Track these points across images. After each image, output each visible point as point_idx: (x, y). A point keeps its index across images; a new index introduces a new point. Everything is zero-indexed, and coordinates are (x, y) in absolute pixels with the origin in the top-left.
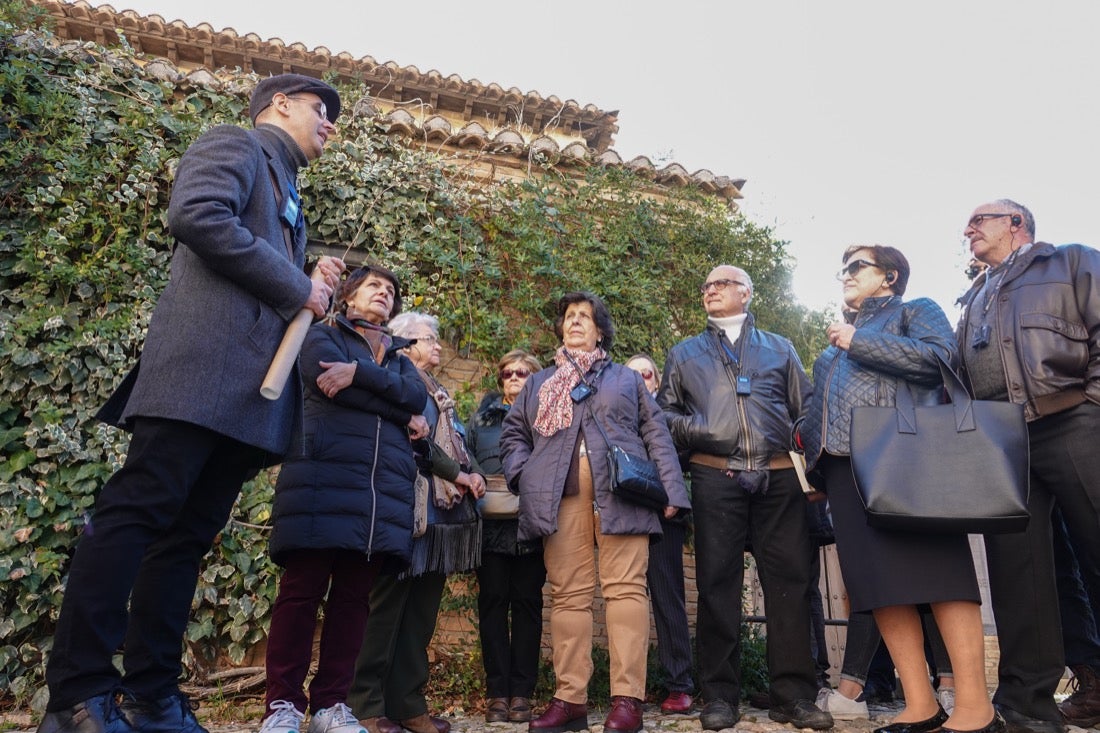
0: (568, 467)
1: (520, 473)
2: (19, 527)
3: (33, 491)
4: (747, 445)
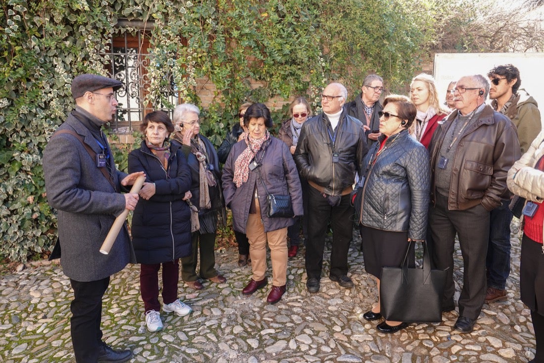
0: (250, 203)
1: (231, 202)
2: (28, 196)
3: (27, 178)
4: (333, 185)
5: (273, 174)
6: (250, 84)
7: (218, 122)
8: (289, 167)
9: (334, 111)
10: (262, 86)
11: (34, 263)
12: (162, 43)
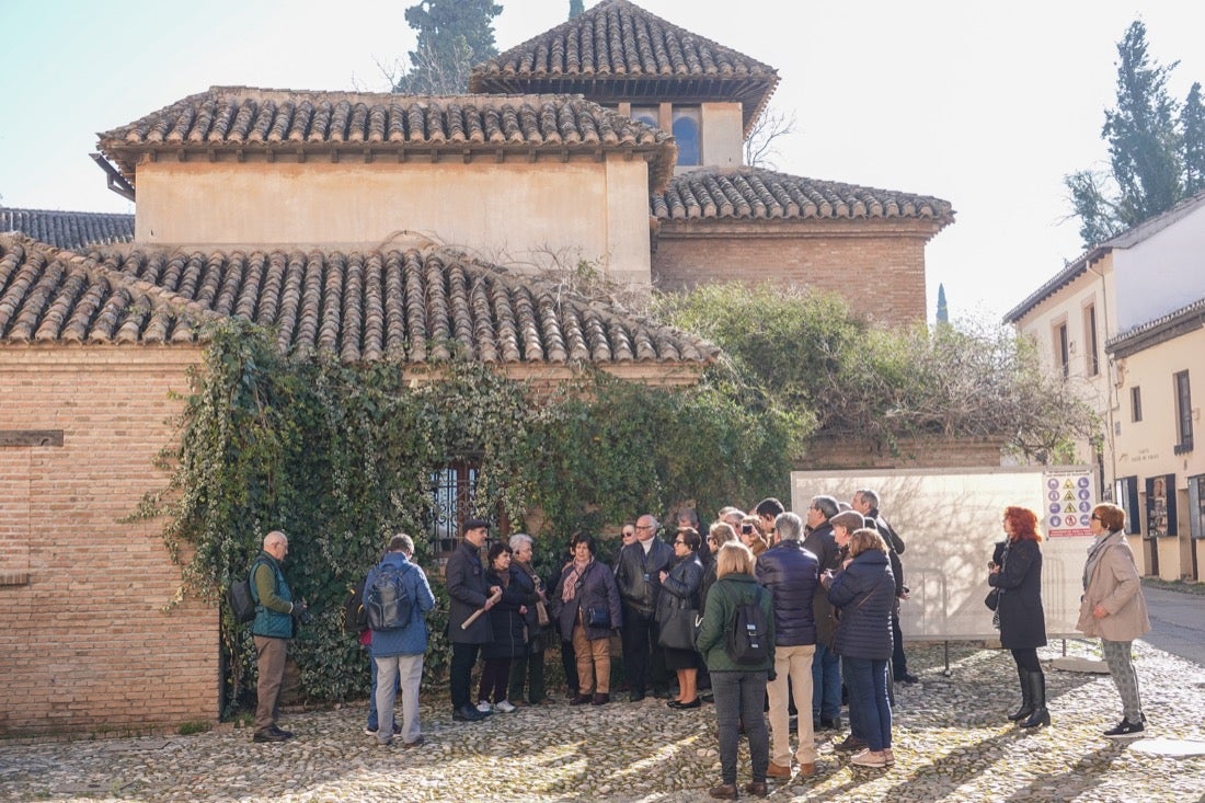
4: (646, 602)
5: (595, 591)
6: (583, 508)
7: (547, 551)
8: (608, 586)
9: (647, 538)
10: (597, 509)
11: (349, 704)
12: (493, 472)
